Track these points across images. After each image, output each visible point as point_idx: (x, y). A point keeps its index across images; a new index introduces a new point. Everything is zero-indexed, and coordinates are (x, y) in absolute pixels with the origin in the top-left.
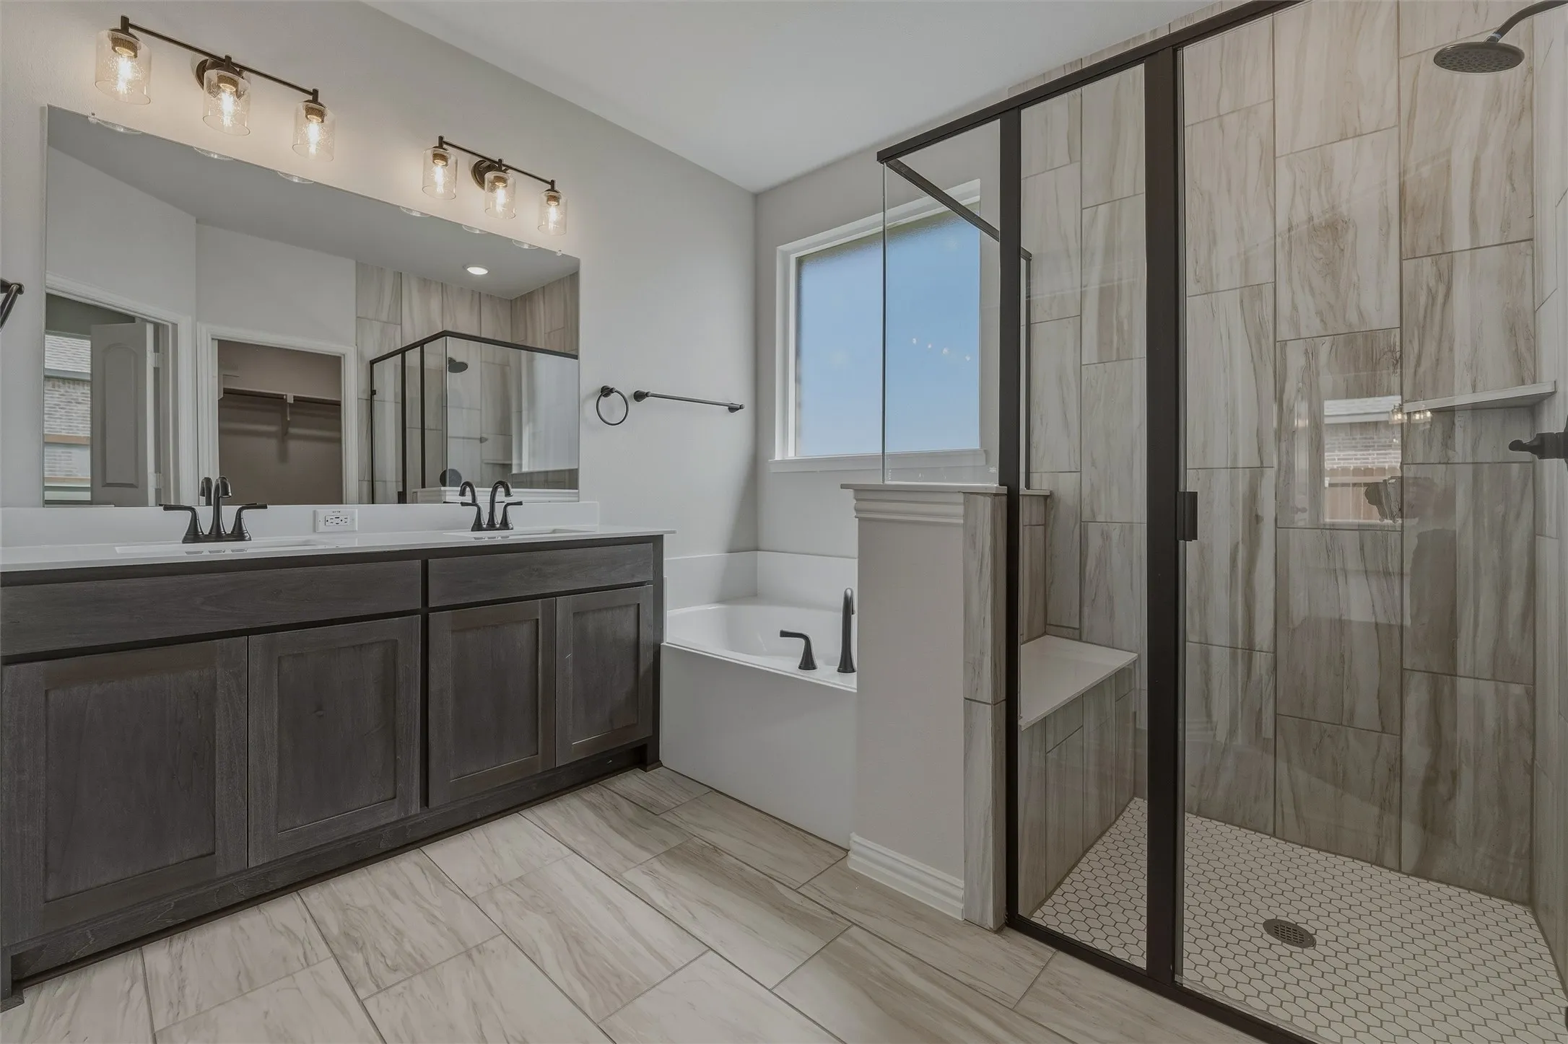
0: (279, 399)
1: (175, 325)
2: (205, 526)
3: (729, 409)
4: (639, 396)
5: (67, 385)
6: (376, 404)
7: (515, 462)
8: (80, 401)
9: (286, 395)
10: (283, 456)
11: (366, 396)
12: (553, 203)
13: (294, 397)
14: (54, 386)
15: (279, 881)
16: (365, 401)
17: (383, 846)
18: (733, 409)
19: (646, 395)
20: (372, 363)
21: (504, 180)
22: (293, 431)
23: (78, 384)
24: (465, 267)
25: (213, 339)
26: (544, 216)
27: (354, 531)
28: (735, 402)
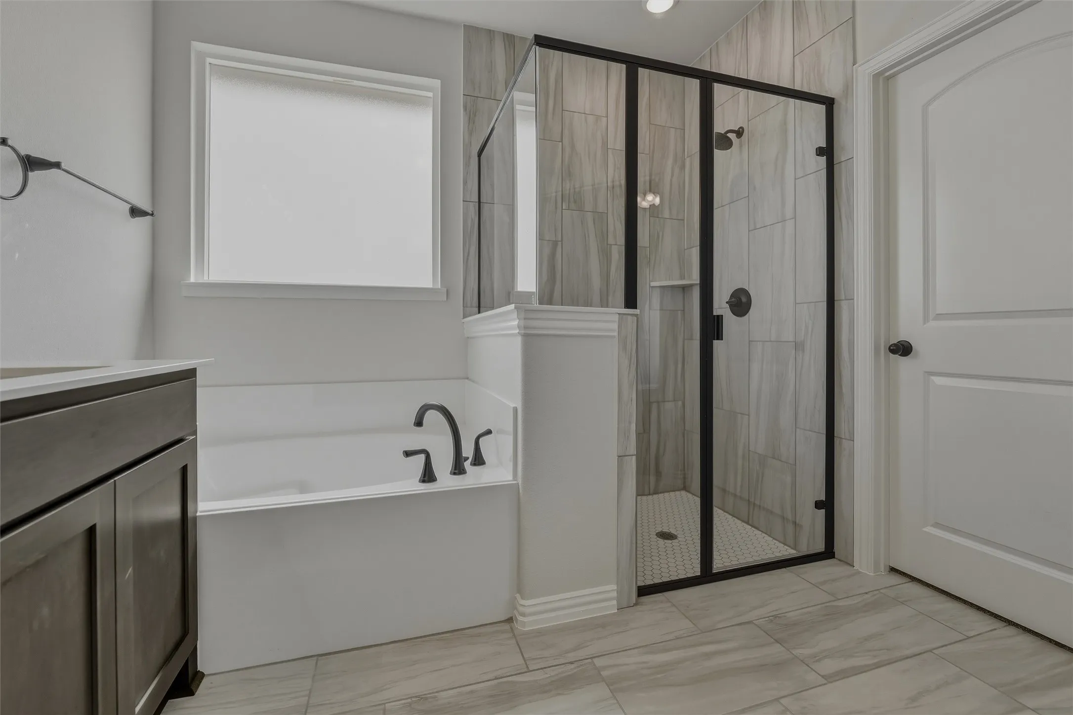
18: (135, 212)
28: (145, 205)
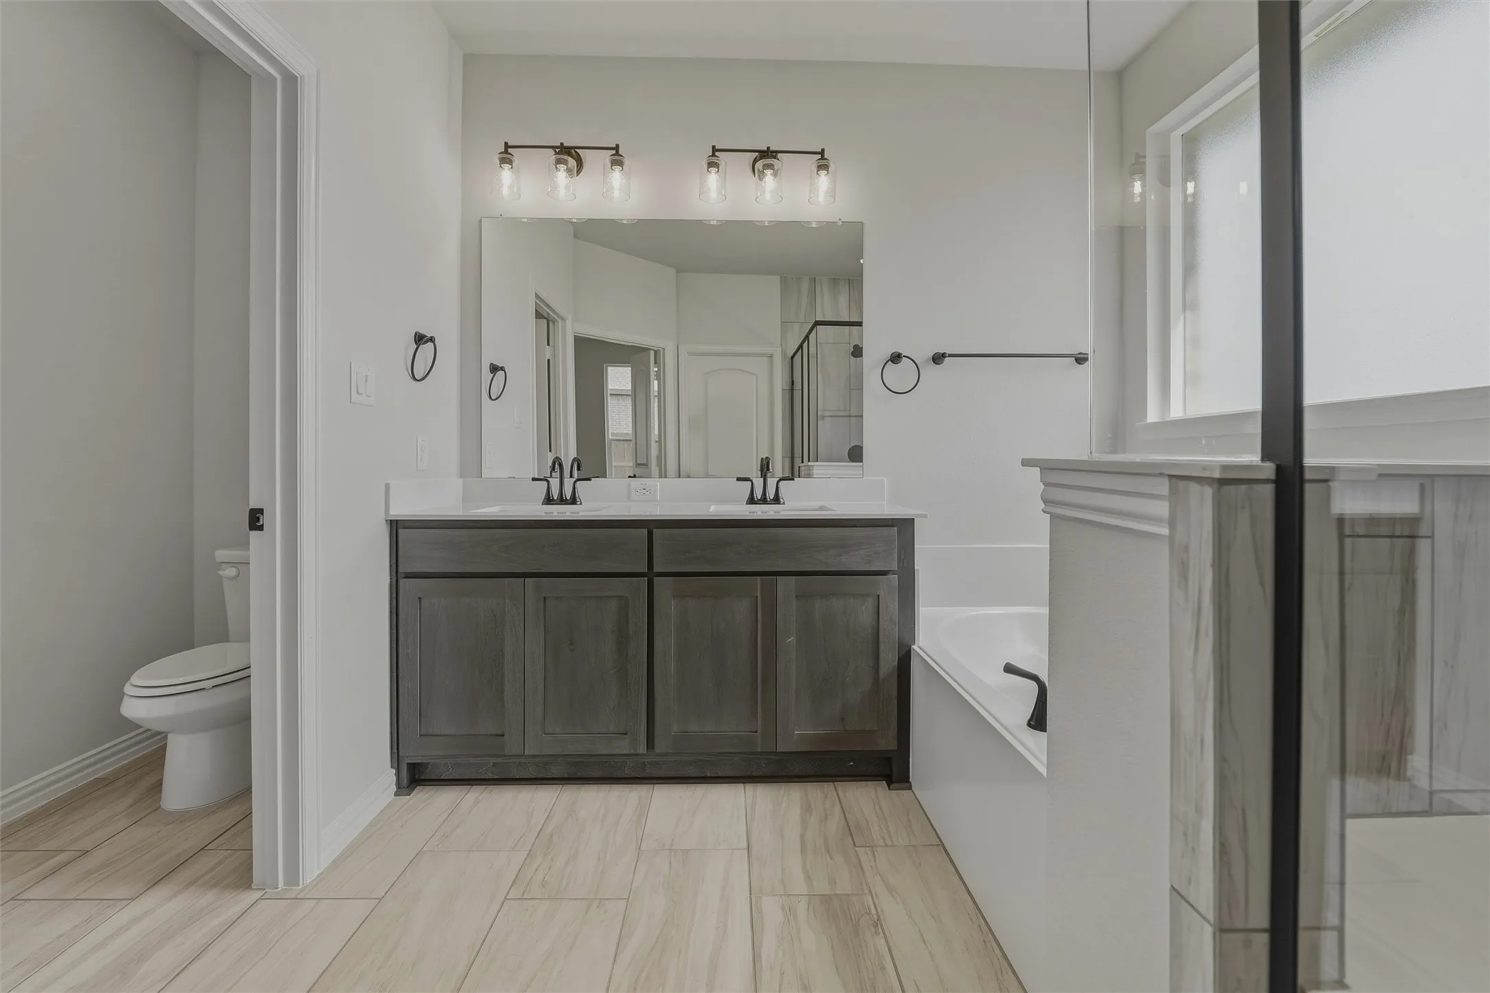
1: (663, 349)
3: (1076, 359)
4: (938, 358)
6: (794, 393)
11: (788, 386)
12: (822, 173)
15: (556, 771)
16: (787, 391)
17: (627, 772)
18: (1081, 359)
19: (944, 355)
20: (792, 359)
21: (771, 166)
26: (814, 189)
27: (656, 501)
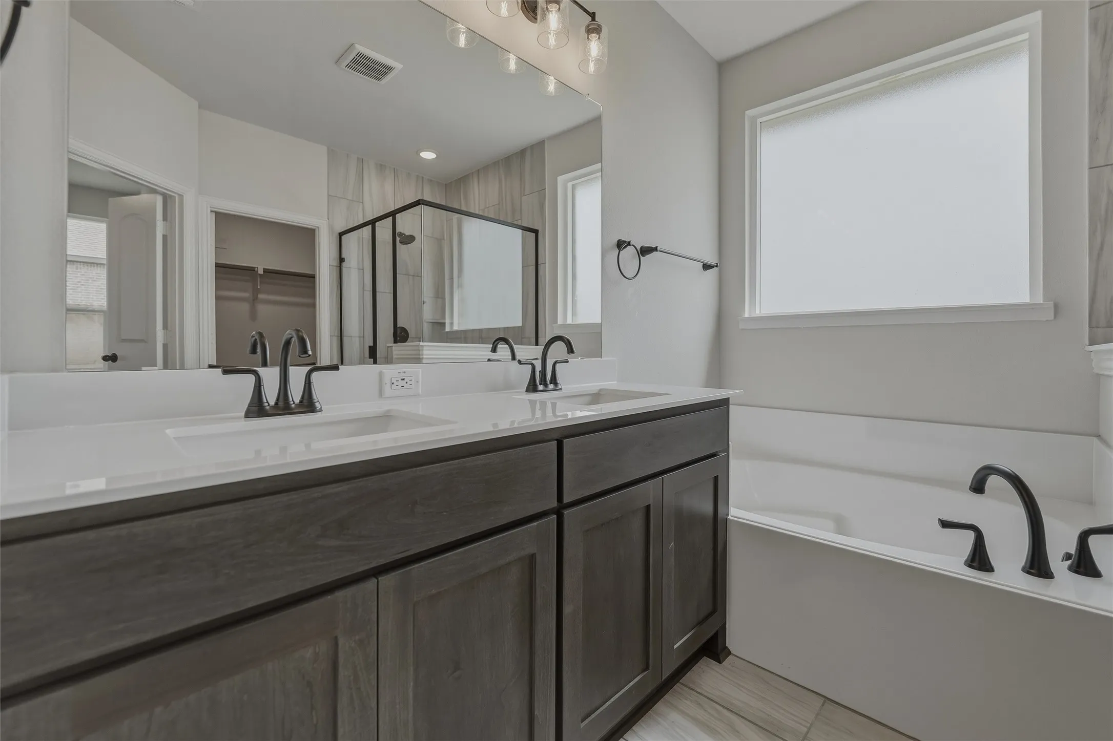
0: (252, 270)
1: (181, 196)
2: (271, 395)
3: (704, 266)
5: (86, 267)
6: (344, 270)
7: (447, 321)
8: (95, 279)
9: (257, 268)
10: (253, 315)
11: (336, 263)
12: (594, 36)
13: (264, 269)
14: (77, 268)
16: (335, 267)
18: (706, 267)
19: (653, 250)
20: (341, 235)
21: (557, 3)
22: (261, 296)
23: (94, 266)
24: (418, 153)
25: (211, 211)
26: (586, 52)
27: (419, 396)
28: (712, 260)
